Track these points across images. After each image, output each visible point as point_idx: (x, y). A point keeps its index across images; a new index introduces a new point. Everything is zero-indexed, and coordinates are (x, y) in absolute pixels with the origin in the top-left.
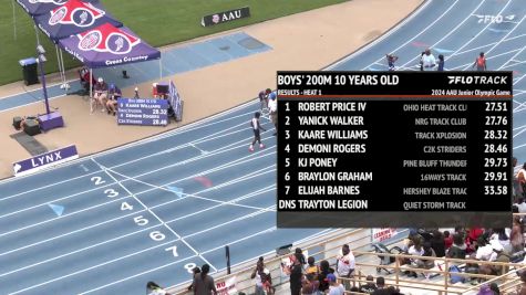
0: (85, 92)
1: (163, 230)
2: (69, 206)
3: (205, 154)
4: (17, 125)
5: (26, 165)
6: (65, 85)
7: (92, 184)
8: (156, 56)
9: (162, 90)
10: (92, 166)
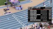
0: (12, 6)
1: (20, 21)
2: (10, 19)
3: (25, 13)
4: (4, 9)
5: (5, 14)
6: (9, 5)
7: (12, 16)
8: (20, 2)
9: (20, 6)
10: (12, 14)
